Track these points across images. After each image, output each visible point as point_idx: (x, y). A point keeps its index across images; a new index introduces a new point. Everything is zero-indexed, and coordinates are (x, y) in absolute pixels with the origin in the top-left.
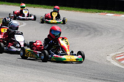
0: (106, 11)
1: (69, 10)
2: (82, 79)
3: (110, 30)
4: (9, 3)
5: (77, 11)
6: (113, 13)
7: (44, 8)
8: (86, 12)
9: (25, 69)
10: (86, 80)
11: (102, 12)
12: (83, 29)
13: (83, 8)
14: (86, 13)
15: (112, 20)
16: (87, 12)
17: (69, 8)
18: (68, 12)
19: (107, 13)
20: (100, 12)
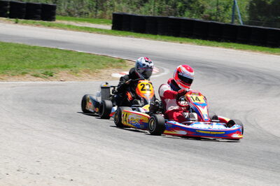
1: (241, 49)
4: (139, 34)
7: (198, 44)
9: (179, 153)
12: (270, 83)
13: (266, 46)
14: (272, 55)
16: (274, 53)
18: (239, 51)
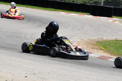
0: (60, 10)
2: (44, 60)
3: (63, 24)
5: (38, 9)
6: (65, 12)
8: (45, 10)
10: (47, 60)
11: (57, 11)
15: (64, 17)
17: (33, 7)
19: (60, 12)
20: (56, 11)
